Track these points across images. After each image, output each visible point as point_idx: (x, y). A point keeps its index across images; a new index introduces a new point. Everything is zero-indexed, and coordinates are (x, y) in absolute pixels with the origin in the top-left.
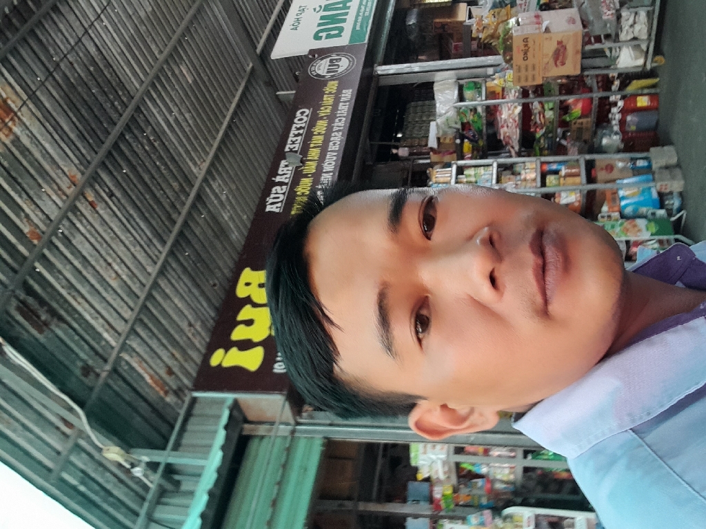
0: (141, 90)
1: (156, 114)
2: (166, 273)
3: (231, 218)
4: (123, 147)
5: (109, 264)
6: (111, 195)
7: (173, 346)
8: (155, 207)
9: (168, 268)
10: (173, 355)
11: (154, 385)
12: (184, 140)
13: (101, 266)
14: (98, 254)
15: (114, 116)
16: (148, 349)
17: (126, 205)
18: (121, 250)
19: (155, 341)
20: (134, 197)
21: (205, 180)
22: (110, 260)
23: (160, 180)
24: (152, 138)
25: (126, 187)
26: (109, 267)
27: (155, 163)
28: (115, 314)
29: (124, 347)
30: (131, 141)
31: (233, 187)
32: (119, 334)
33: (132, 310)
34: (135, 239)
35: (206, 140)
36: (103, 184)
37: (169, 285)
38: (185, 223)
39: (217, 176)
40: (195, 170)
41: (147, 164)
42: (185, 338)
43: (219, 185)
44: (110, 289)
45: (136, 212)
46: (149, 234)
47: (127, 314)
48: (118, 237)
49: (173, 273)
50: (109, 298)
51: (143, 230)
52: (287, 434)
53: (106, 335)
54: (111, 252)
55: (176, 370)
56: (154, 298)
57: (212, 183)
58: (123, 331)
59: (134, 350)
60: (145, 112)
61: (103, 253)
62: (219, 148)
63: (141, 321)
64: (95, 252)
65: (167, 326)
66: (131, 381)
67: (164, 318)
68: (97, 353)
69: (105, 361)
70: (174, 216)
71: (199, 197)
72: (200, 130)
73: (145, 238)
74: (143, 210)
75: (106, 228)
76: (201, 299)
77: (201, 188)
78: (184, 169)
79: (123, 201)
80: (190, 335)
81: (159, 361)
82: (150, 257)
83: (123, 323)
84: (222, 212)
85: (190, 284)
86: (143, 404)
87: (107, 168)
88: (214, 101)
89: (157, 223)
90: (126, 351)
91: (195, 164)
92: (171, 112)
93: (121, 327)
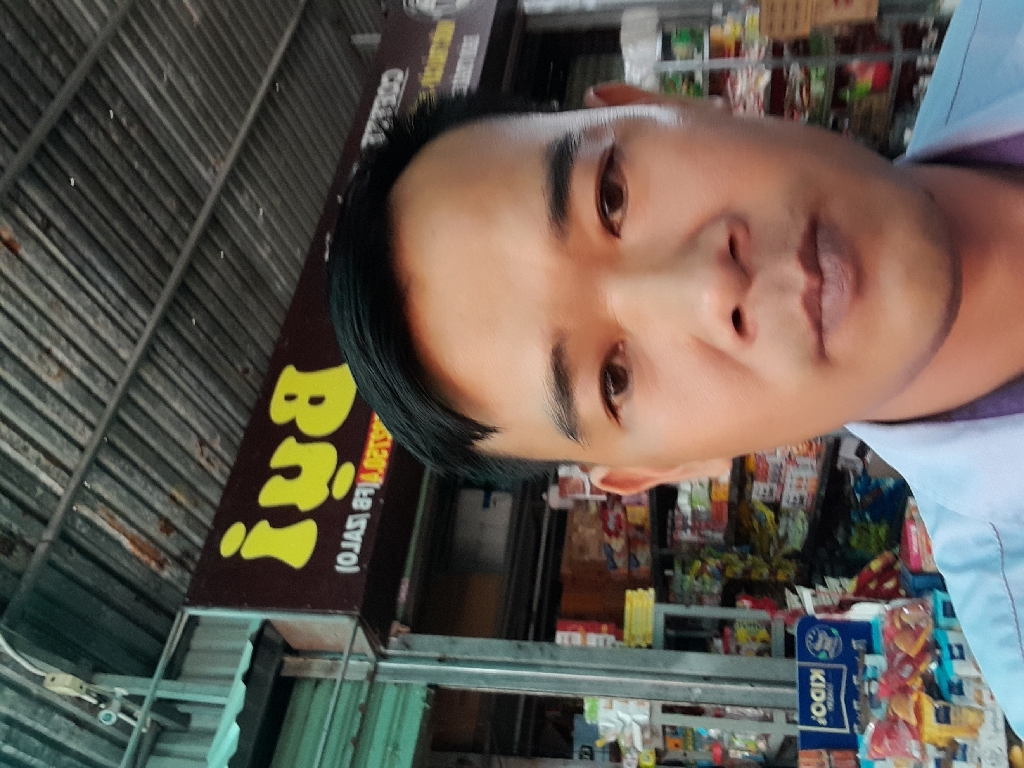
0: (101, 34)
1: (134, 78)
2: (155, 358)
3: (274, 255)
4: (69, 138)
5: (48, 352)
6: (47, 225)
7: (172, 483)
8: (133, 244)
9: (159, 348)
10: (173, 498)
11: (138, 553)
12: (186, 123)
13: (30, 356)
14: (22, 334)
15: (51, 82)
16: (124, 493)
17: (78, 243)
18: (69, 325)
19: (138, 477)
20: (92, 228)
21: (226, 191)
22: (47, 343)
23: (141, 196)
24: (124, 121)
25: (75, 210)
26: (45, 357)
27: (131, 166)
28: (59, 438)
29: (80, 494)
30: (84, 127)
31: (277, 202)
32: (70, 473)
33: (92, 427)
34: (94, 300)
35: (225, 119)
36: (29, 206)
37: (161, 378)
38: (190, 268)
39: (246, 184)
40: (206, 175)
41: (116, 167)
42: (193, 467)
43: (251, 198)
44: (48, 395)
45: (95, 254)
46: (122, 292)
47: (84, 436)
48: (63, 301)
49: (169, 358)
50: (47, 411)
51: (111, 287)
52: (362, 677)
53: (43, 477)
54: (49, 328)
55: (178, 522)
56: (135, 404)
57: (237, 194)
58: (77, 466)
59: (100, 498)
60: (111, 75)
61: (34, 331)
62: (251, 134)
63: (112, 445)
64: (17, 331)
65: (161, 450)
66: (96, 552)
67: (155, 437)
68: (26, 510)
69: (45, 522)
70: (169, 257)
71: (214, 221)
72: (215, 104)
73: (114, 299)
74: (110, 249)
75: (39, 285)
76: (221, 397)
77: (218, 204)
78: (186, 174)
79: (70, 235)
80: (203, 461)
81: (146, 512)
82: (124, 332)
83: (77, 452)
84: (257, 245)
85: (200, 374)
86: (119, 588)
87: (39, 177)
88: (241, 52)
89: (137, 271)
90: (84, 501)
91: (207, 164)
92: (159, 73)
93: (71, 458)
